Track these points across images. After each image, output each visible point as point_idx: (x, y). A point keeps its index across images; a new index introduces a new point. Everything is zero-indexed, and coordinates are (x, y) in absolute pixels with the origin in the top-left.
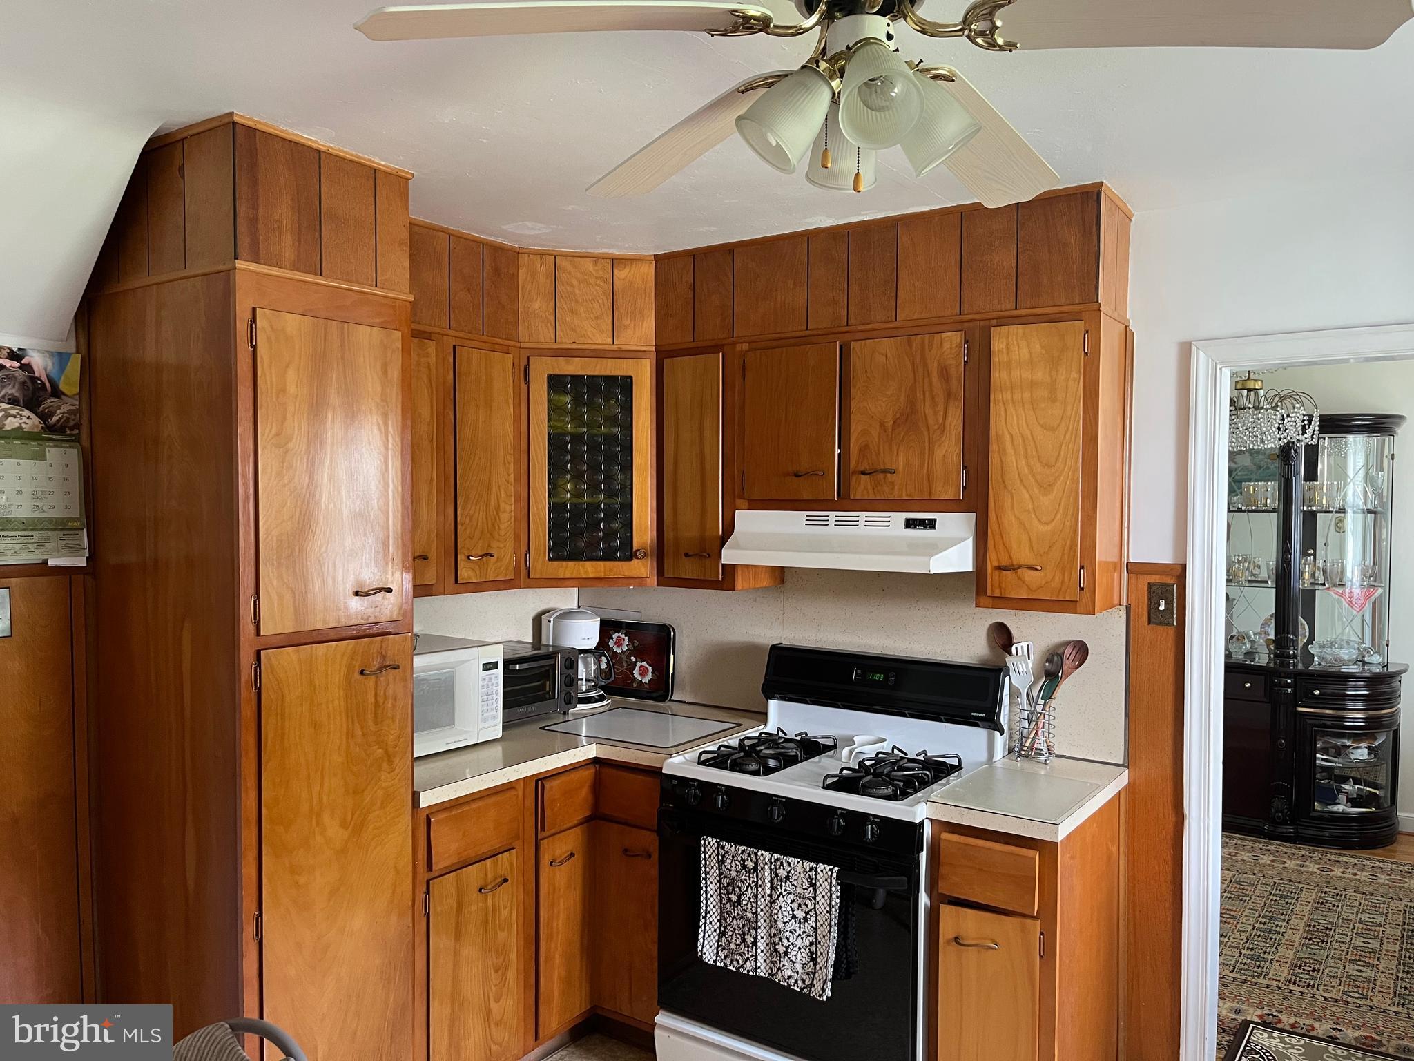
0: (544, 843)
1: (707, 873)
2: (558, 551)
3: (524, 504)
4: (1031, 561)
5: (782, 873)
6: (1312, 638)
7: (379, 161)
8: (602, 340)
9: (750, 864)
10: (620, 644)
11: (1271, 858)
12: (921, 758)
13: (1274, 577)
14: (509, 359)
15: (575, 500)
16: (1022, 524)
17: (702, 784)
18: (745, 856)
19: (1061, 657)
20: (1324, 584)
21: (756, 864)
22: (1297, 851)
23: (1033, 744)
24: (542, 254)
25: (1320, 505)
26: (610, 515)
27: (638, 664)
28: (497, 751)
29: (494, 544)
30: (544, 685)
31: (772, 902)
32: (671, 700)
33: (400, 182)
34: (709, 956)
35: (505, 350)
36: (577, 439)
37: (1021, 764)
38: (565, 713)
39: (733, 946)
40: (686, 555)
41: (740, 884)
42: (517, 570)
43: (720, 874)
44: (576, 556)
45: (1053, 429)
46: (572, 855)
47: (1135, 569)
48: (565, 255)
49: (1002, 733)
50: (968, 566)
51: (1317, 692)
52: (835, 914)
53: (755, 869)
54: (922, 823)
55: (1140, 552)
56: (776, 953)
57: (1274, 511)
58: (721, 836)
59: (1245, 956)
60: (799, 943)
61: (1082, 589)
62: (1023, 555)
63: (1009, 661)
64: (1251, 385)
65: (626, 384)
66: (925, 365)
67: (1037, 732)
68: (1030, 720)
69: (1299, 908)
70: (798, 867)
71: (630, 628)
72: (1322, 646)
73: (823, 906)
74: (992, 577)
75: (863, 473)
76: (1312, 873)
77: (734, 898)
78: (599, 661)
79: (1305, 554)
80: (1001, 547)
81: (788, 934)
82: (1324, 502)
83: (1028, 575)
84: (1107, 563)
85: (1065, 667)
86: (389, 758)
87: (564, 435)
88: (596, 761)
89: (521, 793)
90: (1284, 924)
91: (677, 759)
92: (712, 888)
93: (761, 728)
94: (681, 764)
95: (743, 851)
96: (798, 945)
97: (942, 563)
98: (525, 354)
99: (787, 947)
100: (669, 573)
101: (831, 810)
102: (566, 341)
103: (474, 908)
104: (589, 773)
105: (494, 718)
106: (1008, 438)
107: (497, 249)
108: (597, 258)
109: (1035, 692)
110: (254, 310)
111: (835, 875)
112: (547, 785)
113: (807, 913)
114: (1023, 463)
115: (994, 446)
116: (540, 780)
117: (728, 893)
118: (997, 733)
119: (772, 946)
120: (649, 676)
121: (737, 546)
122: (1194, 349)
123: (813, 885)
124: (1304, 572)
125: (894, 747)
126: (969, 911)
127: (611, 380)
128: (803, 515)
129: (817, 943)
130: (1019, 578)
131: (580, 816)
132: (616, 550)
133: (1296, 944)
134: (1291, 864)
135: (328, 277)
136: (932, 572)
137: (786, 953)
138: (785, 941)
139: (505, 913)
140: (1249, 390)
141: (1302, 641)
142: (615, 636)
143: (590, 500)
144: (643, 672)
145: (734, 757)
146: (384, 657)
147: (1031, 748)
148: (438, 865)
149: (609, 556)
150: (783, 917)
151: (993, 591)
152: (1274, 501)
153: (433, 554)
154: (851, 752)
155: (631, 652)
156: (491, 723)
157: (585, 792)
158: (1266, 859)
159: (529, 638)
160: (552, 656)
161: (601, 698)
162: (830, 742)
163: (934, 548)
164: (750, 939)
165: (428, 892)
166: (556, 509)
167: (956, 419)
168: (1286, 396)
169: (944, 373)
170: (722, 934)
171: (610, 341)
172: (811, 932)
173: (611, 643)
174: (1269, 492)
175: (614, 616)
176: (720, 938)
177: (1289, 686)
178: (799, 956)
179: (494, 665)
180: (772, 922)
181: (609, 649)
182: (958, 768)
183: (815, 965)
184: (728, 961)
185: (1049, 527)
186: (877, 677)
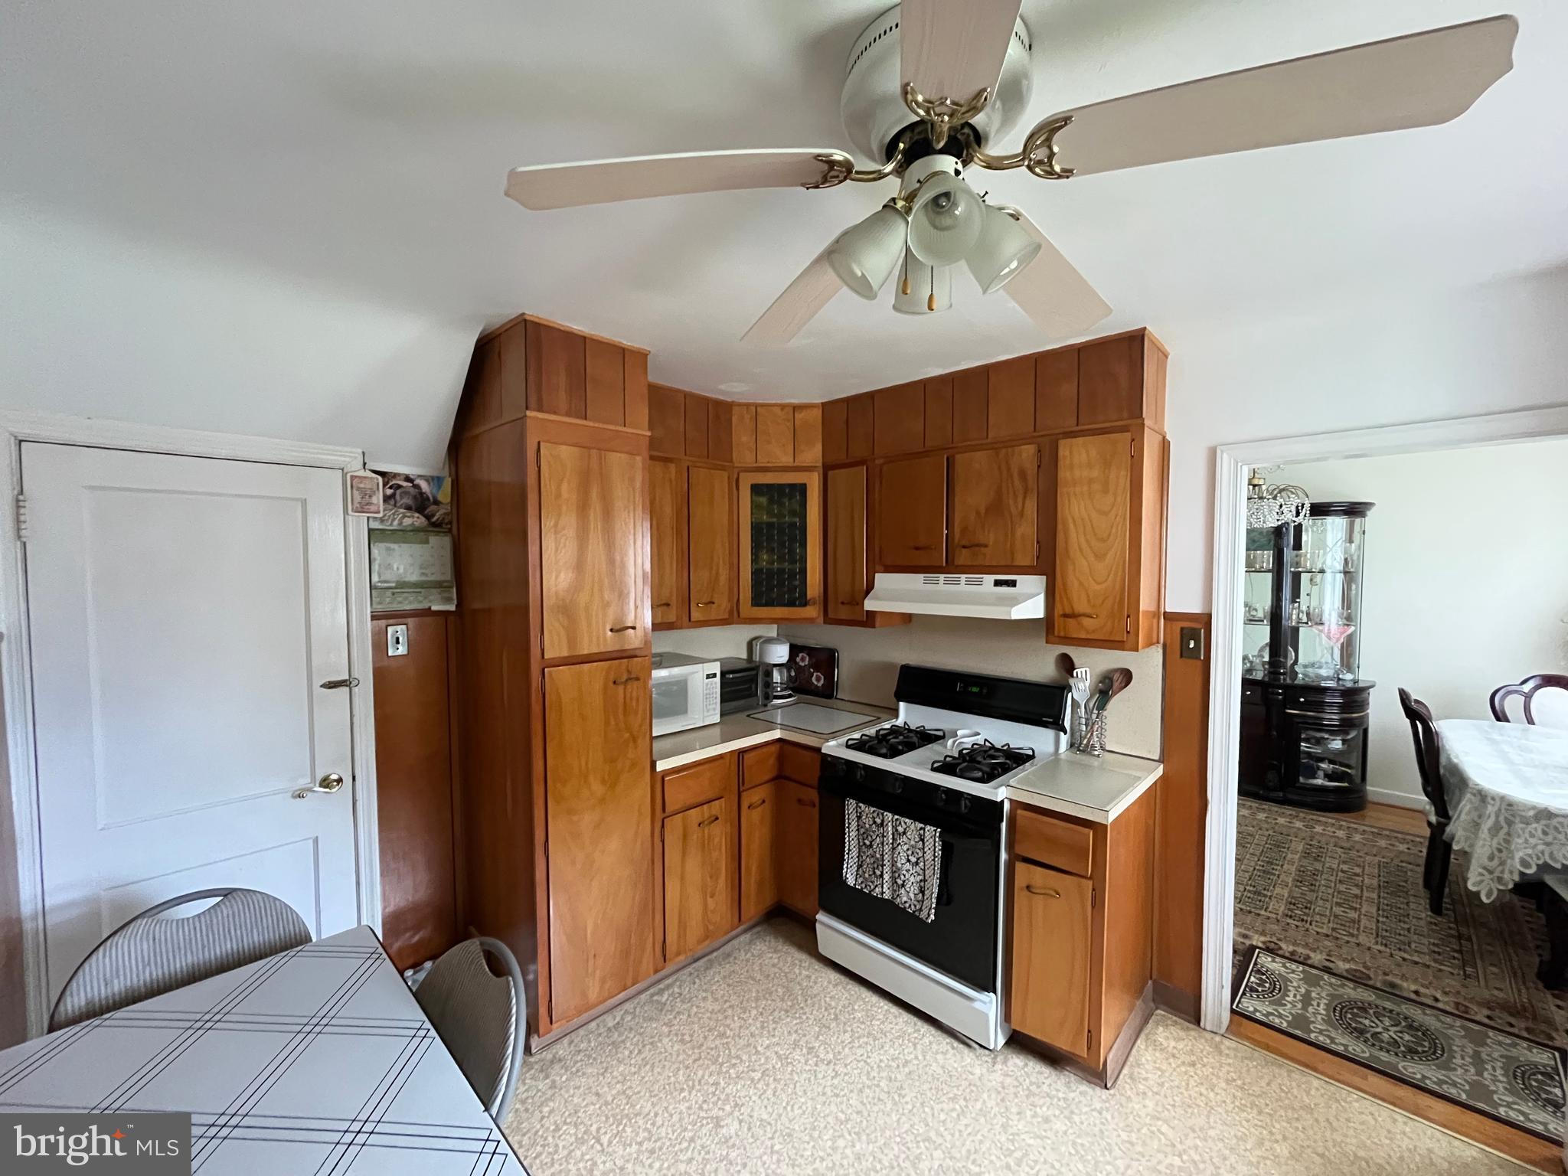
0: (744, 795)
1: (849, 824)
2: (757, 601)
3: (736, 569)
4: (1088, 610)
5: (900, 829)
6: (1296, 662)
7: (626, 342)
8: (786, 460)
9: (878, 821)
10: (804, 660)
11: (1265, 815)
12: (1005, 748)
13: (1269, 617)
14: (725, 474)
15: (769, 566)
16: (1081, 584)
17: (848, 762)
18: (875, 815)
19: (1111, 680)
20: (1307, 623)
21: (883, 821)
22: (1285, 811)
23: (1089, 742)
24: (748, 405)
25: (1305, 567)
26: (792, 575)
27: (815, 674)
28: (717, 731)
29: (716, 596)
30: (751, 687)
31: (894, 849)
32: (836, 698)
33: (642, 356)
34: (851, 881)
35: (723, 469)
36: (770, 525)
37: (1079, 757)
38: (765, 705)
39: (867, 875)
40: (843, 603)
41: (872, 834)
42: (731, 612)
43: (858, 825)
44: (769, 603)
45: (1106, 514)
46: (764, 802)
47: (1170, 617)
48: (763, 405)
49: (1065, 733)
50: (1040, 614)
51: (1302, 700)
52: (938, 861)
53: (882, 824)
54: (1002, 801)
55: (1174, 603)
56: (897, 885)
57: (1269, 571)
58: (859, 800)
59: (1249, 891)
60: (912, 879)
61: (1128, 632)
62: (1081, 606)
63: (1072, 681)
64: (1256, 482)
65: (802, 489)
66: (1009, 469)
67: (1092, 734)
68: (1087, 725)
69: (1290, 856)
70: (912, 826)
71: (810, 651)
72: (1305, 666)
73: (929, 856)
74: (1058, 622)
75: (964, 547)
76: (1299, 829)
77: (868, 843)
78: (789, 672)
79: (1293, 601)
80: (1065, 600)
81: (904, 872)
82: (1308, 565)
83: (1086, 621)
84: (1147, 612)
85: (1114, 687)
86: (634, 739)
87: (762, 523)
88: (779, 740)
89: (728, 761)
90: (1279, 868)
91: (832, 743)
92: (853, 834)
93: (894, 722)
94: (833, 747)
95: (874, 812)
96: (912, 880)
97: (1020, 612)
98: (736, 471)
99: (904, 881)
100: (831, 615)
101: (936, 788)
102: (763, 461)
103: (695, 836)
104: (774, 748)
105: (714, 709)
106: (1070, 521)
107: (718, 403)
108: (783, 407)
109: (1091, 705)
110: (539, 443)
111: (938, 834)
112: (745, 757)
113: (918, 859)
114: (1082, 540)
115: (1060, 527)
116: (741, 752)
117: (864, 839)
118: (1062, 734)
119: (894, 880)
120: (822, 682)
121: (877, 598)
122: (1218, 452)
123: (922, 840)
124: (1291, 614)
125: (986, 740)
126: (1039, 869)
127: (792, 486)
128: (921, 576)
129: (925, 880)
130: (1079, 624)
131: (767, 777)
132: (796, 599)
133: (1290, 885)
134: (1281, 820)
135: (590, 420)
136: (1013, 618)
137: (903, 886)
138: (902, 877)
139: (717, 840)
140: (1254, 486)
141: (1290, 662)
142: (801, 655)
143: (780, 566)
144: (818, 679)
145: (870, 744)
146: (629, 672)
147: (1087, 745)
148: (669, 809)
149: (791, 604)
150: (901, 860)
151: (1059, 632)
152: (1268, 563)
153: (674, 603)
154: (954, 742)
155: (811, 665)
156: (711, 712)
157: (772, 761)
158: (1262, 816)
159: (744, 656)
160: (756, 668)
161: (790, 696)
162: (940, 733)
163: (1015, 601)
164: (878, 873)
165: (663, 826)
166: (756, 573)
167: (1031, 507)
168: (1283, 490)
169: (1023, 474)
170: (860, 866)
171: (791, 460)
172: (921, 872)
173: (798, 659)
174: (1267, 557)
175: (799, 642)
176: (858, 869)
177: (1280, 694)
178: (912, 889)
179: (714, 675)
180: (894, 863)
181: (796, 663)
182: (1032, 757)
183: (923, 896)
184: (864, 886)
185: (1104, 586)
186: (975, 689)
